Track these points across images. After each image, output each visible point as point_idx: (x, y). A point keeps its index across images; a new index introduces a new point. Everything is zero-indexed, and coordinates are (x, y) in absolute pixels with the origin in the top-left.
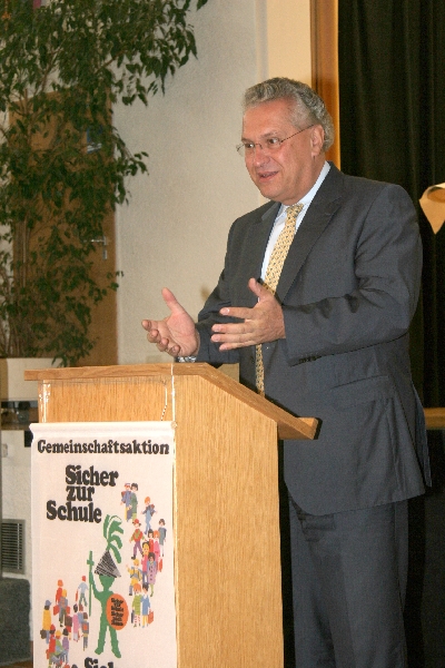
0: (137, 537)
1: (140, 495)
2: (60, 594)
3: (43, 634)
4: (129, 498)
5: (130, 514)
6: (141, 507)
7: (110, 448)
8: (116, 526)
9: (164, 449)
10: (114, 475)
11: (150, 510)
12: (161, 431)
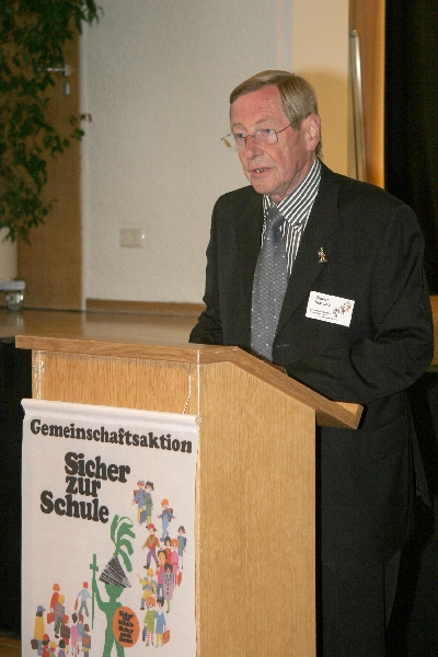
0: (152, 544)
1: (157, 496)
2: (55, 600)
3: (35, 644)
4: (143, 497)
5: (144, 516)
6: (157, 509)
7: (121, 437)
8: (126, 529)
9: (186, 446)
10: (126, 469)
11: (168, 514)
12: (183, 425)
